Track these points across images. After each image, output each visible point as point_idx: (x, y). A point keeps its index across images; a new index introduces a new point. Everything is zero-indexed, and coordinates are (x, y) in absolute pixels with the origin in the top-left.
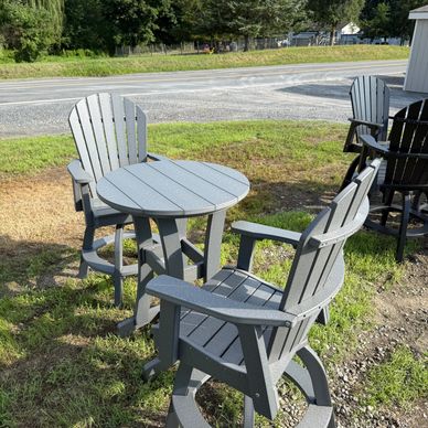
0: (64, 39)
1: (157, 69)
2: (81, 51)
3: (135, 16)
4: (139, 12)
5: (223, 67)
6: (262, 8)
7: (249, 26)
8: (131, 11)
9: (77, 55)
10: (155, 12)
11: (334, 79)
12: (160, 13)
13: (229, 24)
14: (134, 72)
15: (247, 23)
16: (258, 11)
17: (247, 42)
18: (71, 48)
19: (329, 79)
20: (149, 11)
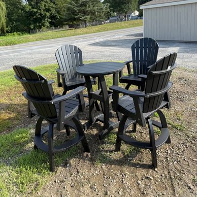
0: (7, 28)
1: (41, 39)
2: (15, 33)
3: (39, 16)
4: (41, 14)
5: (74, 35)
6: (90, 9)
7: (85, 17)
8: (37, 14)
9: (14, 35)
10: (48, 14)
11: (119, 37)
12: (51, 14)
13: (76, 17)
14: (29, 41)
15: (83, 16)
16: (88, 10)
17: (86, 24)
18: (10, 32)
19: (116, 37)
20: (45, 14)
